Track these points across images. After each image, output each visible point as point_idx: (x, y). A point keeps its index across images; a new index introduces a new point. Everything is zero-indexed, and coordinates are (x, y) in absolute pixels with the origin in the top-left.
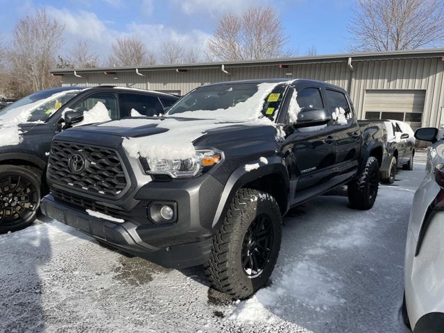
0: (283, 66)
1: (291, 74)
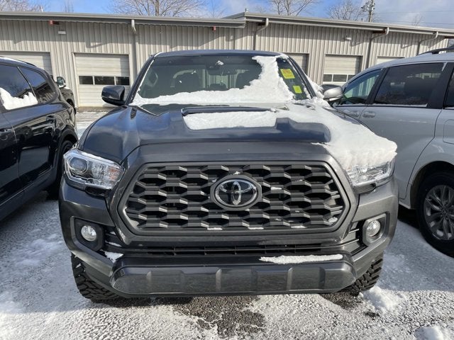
0: (55, 23)
1: (64, 33)
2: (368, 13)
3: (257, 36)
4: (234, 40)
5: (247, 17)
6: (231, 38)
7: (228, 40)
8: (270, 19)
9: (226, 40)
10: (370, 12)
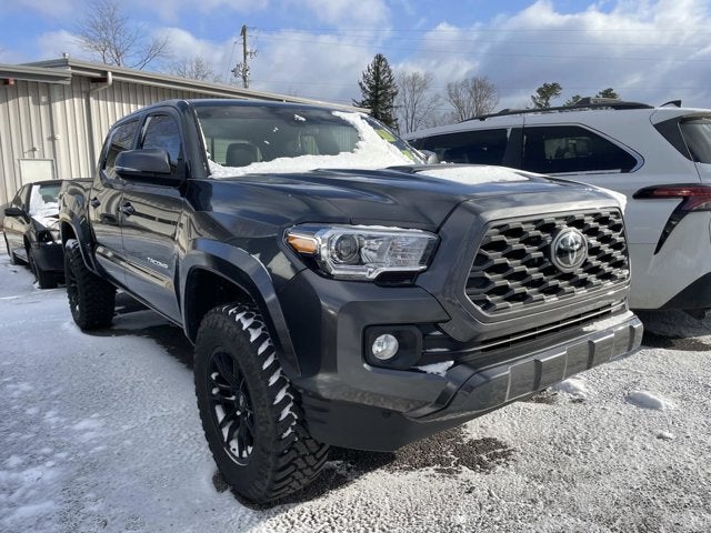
2: (242, 79)
3: (91, 99)
4: (49, 103)
5: (73, 67)
6: (43, 99)
7: (37, 102)
8: (113, 74)
9: (34, 103)
10: (244, 78)
